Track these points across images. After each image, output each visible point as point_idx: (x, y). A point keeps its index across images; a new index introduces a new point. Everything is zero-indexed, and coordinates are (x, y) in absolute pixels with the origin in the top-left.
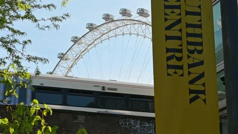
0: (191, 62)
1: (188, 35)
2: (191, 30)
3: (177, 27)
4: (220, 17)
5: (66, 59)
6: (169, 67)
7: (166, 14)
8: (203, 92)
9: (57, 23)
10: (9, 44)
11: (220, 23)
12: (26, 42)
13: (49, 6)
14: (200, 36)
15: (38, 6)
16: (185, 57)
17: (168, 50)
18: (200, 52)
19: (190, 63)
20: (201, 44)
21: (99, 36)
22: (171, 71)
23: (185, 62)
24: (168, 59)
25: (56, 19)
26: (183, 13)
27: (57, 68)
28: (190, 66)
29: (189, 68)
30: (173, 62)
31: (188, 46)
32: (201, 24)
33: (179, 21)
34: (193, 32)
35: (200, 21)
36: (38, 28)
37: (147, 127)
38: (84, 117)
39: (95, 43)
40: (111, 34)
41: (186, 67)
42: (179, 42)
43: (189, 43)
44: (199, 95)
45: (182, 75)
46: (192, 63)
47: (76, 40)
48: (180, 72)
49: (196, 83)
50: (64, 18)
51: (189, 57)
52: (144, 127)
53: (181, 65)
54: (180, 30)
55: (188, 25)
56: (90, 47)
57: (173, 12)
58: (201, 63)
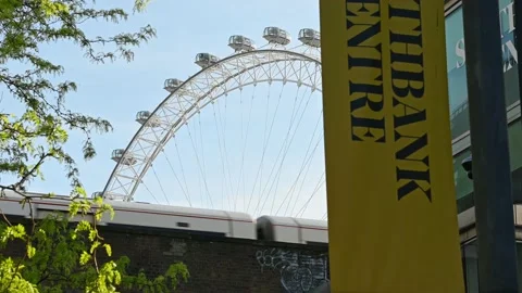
0: (400, 112)
1: (395, 57)
2: (399, 48)
3: (372, 41)
4: (463, 40)
5: (153, 125)
6: (356, 122)
7: (349, 13)
8: (425, 176)
9: (129, 47)
10: (31, 92)
11: (461, 53)
12: (65, 88)
13: (112, 13)
14: (418, 59)
15: (89, 13)
16: (388, 103)
17: (354, 88)
18: (418, 93)
19: (398, 116)
20: (419, 77)
21: (220, 81)
22: (360, 131)
23: (388, 113)
24: (355, 105)
25: (127, 39)
26: (385, 12)
27: (135, 142)
28: (399, 122)
29: (396, 126)
30: (364, 112)
31: (395, 80)
32: (420, 36)
33: (376, 29)
34: (405, 53)
35: (419, 29)
36: (89, 58)
37: (313, 267)
38: (184, 244)
39: (214, 94)
40: (245, 77)
41: (389, 123)
42: (376, 72)
43: (396, 75)
44: (417, 182)
45: (382, 140)
46: (402, 114)
47: (174, 87)
48: (377, 133)
49: (410, 157)
50: (143, 37)
51: (396, 103)
52: (307, 266)
53: (380, 118)
54: (379, 48)
55: (394, 38)
56: (202, 102)
57: (363, 9)
58: (421, 116)
